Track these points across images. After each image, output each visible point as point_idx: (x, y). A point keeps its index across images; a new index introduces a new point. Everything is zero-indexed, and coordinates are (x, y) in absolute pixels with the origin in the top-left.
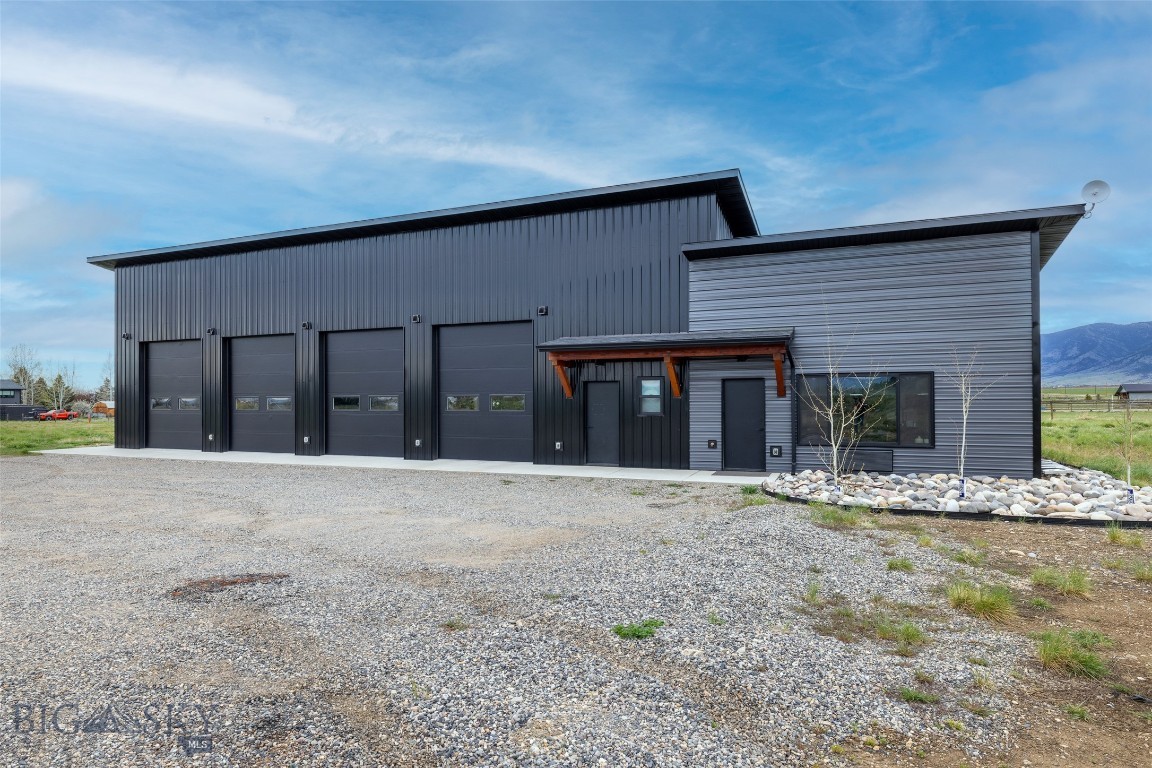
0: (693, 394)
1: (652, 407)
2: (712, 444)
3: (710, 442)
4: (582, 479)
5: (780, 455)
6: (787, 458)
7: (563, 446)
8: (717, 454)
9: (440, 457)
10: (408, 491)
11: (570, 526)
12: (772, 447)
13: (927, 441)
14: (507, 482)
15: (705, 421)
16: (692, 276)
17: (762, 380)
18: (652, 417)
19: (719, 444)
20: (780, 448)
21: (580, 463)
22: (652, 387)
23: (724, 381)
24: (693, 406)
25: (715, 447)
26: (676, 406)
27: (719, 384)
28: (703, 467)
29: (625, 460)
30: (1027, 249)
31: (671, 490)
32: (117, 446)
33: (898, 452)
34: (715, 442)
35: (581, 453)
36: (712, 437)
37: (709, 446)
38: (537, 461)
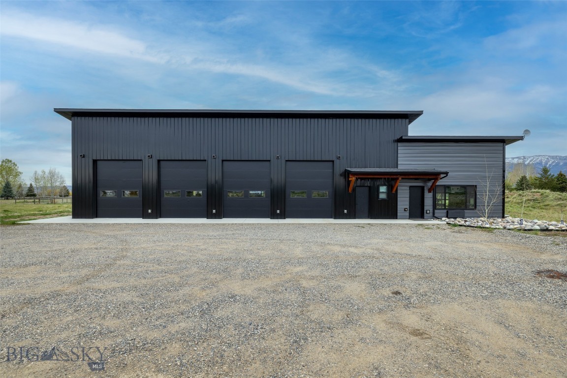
0: (399, 192)
1: (384, 196)
3: (405, 209)
5: (429, 213)
6: (431, 214)
7: (347, 212)
8: (407, 213)
9: (287, 218)
12: (426, 210)
13: (473, 207)
15: (403, 201)
16: (399, 148)
17: (423, 187)
18: (383, 200)
20: (429, 210)
21: (354, 218)
22: (383, 189)
23: (410, 187)
24: (399, 196)
25: (407, 211)
26: (392, 195)
27: (408, 188)
28: (403, 218)
29: (371, 216)
30: (501, 148)
32: (73, 217)
33: (466, 211)
34: (407, 209)
35: (352, 215)
36: (405, 207)
37: (405, 211)
38: (335, 218)
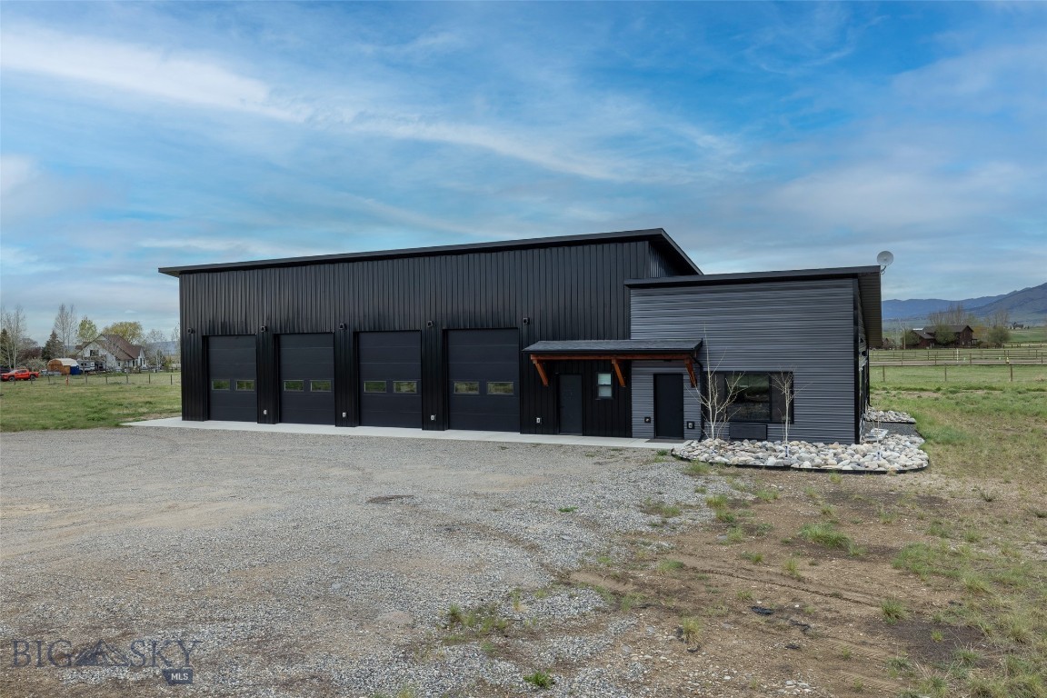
0: (634, 385)
1: (606, 393)
2: (647, 419)
3: (646, 418)
4: (555, 445)
5: (693, 428)
6: (697, 431)
7: (542, 421)
8: (651, 426)
9: (449, 428)
10: (439, 455)
11: (545, 475)
12: (688, 422)
13: (789, 419)
14: (503, 448)
15: (642, 404)
16: (633, 300)
17: (681, 375)
18: (605, 400)
19: (652, 422)
20: (693, 423)
21: (554, 433)
22: (605, 379)
23: (656, 376)
24: (634, 392)
25: (649, 422)
26: (622, 392)
27: (652, 378)
28: (641, 436)
29: (587, 431)
30: (850, 290)
31: (612, 453)
32: (184, 419)
33: (771, 426)
34: (649, 418)
35: (555, 425)
36: (648, 415)
37: (646, 422)
38: (523, 431)
